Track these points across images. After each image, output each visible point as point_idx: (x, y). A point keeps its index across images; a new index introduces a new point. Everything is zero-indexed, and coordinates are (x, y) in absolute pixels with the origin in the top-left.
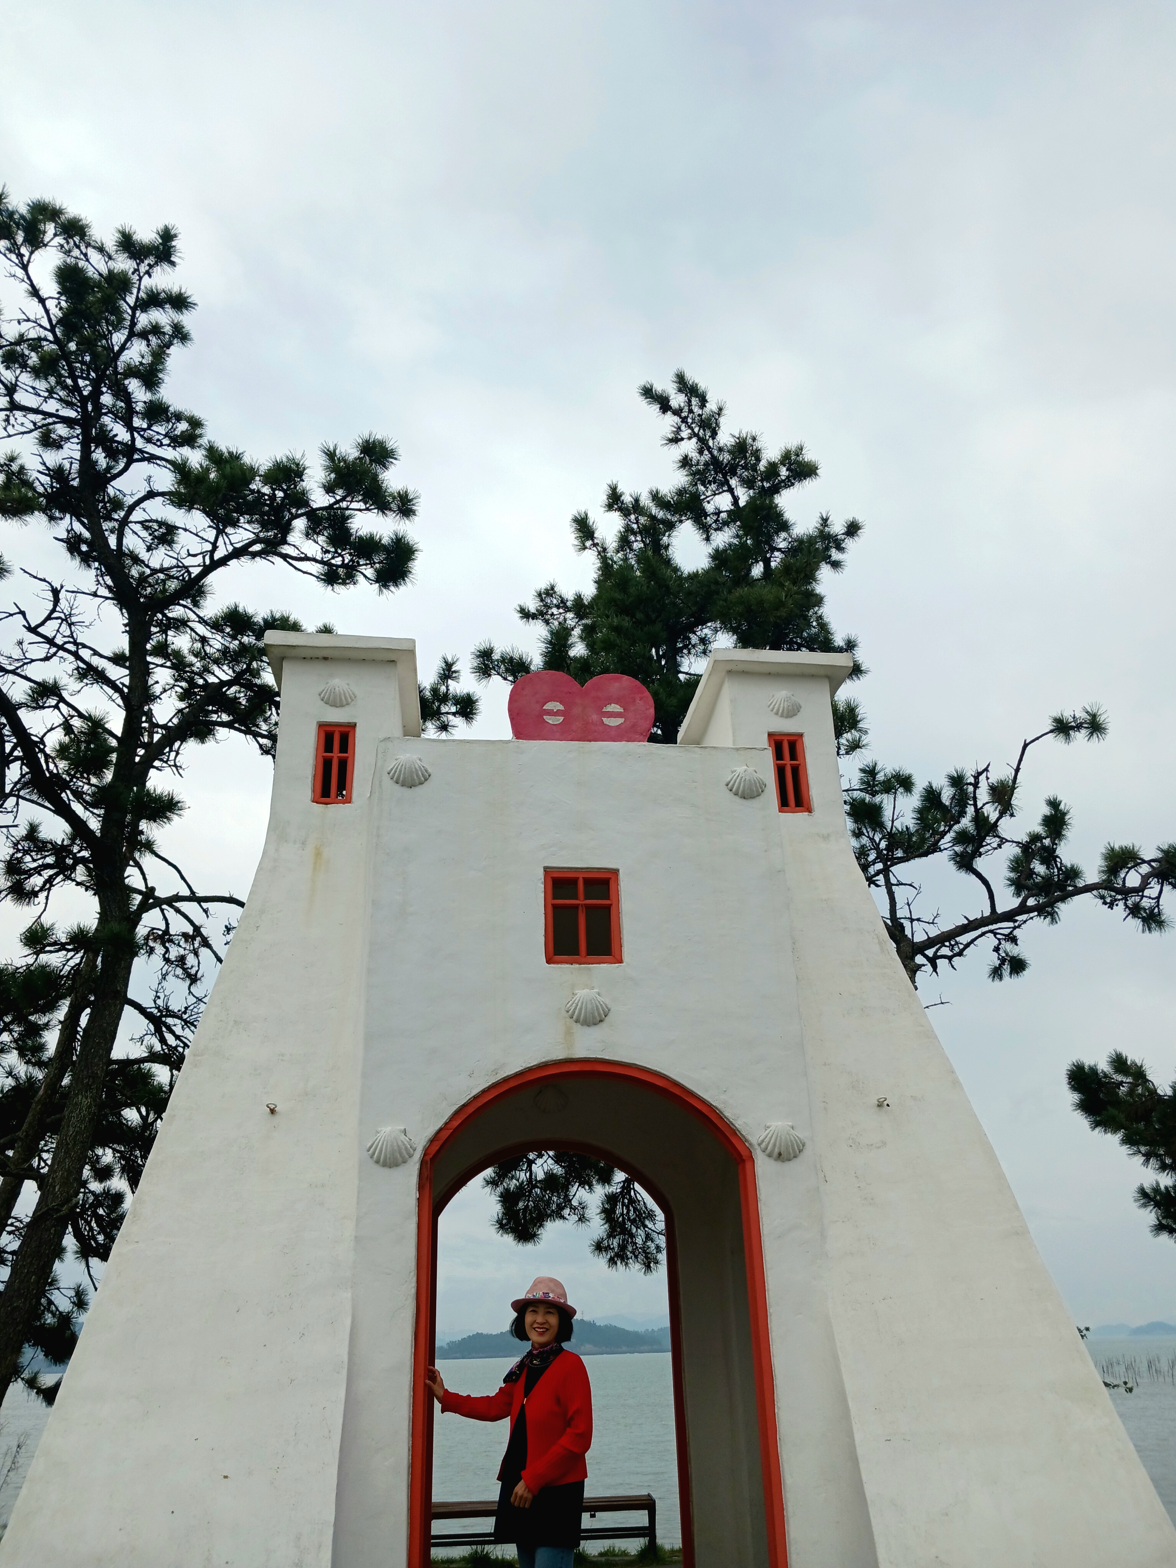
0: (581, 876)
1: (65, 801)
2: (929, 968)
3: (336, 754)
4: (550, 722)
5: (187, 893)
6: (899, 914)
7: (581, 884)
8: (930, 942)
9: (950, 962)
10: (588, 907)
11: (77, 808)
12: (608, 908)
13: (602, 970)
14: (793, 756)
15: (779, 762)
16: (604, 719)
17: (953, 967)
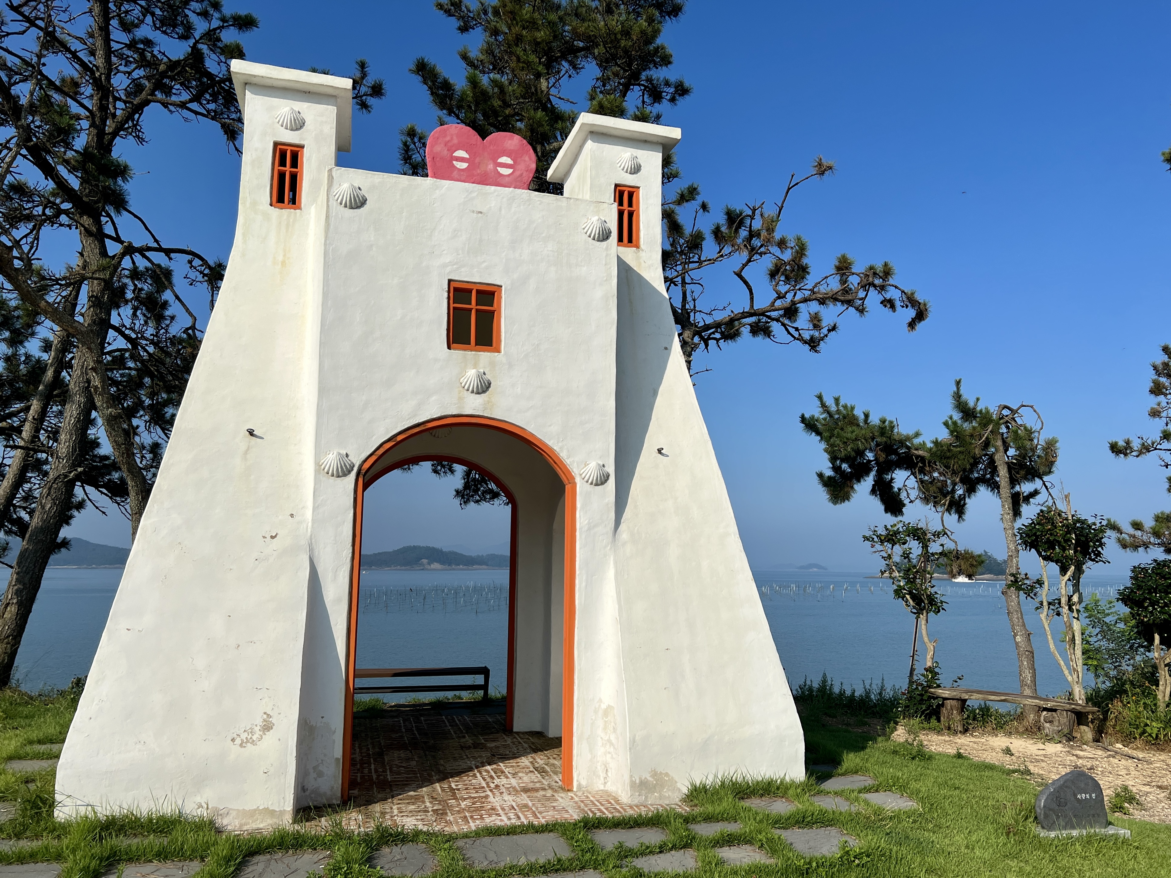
0: (475, 288)
1: (51, 164)
2: (702, 345)
3: (288, 169)
4: (458, 166)
5: (155, 245)
6: (687, 307)
7: (474, 293)
8: (707, 327)
9: (717, 343)
10: (477, 310)
11: (62, 171)
12: (493, 312)
13: (484, 357)
14: (630, 204)
15: (621, 208)
16: (499, 169)
17: (718, 346)
